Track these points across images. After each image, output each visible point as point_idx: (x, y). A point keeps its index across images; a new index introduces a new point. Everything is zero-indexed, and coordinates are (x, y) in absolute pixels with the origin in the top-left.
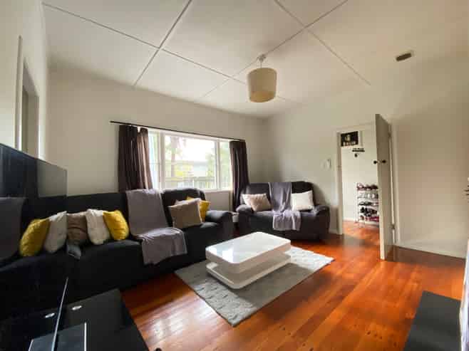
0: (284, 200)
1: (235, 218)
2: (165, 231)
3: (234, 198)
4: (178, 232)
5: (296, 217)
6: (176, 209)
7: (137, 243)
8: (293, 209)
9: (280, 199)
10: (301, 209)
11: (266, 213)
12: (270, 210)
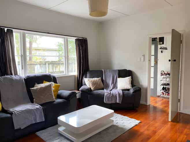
0: (113, 82)
1: (78, 96)
2: (29, 106)
3: (78, 81)
4: (38, 106)
5: (119, 94)
6: (36, 90)
7: (9, 115)
8: (118, 88)
9: (110, 81)
10: (123, 89)
11: (100, 92)
12: (103, 89)
